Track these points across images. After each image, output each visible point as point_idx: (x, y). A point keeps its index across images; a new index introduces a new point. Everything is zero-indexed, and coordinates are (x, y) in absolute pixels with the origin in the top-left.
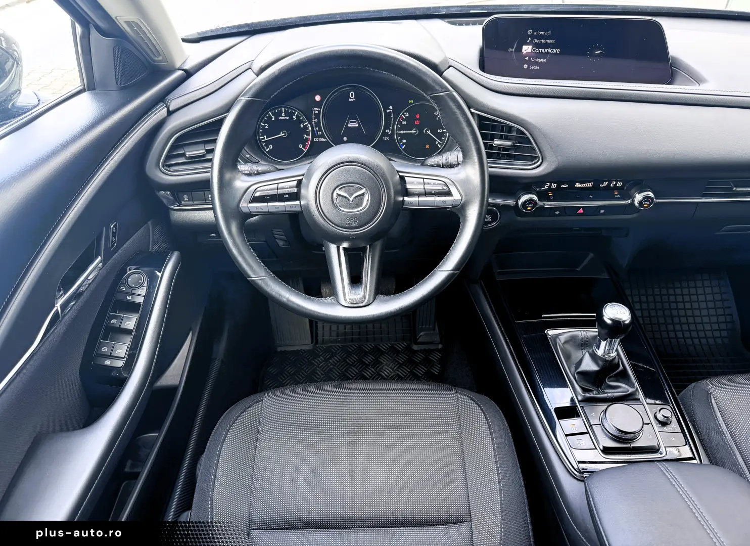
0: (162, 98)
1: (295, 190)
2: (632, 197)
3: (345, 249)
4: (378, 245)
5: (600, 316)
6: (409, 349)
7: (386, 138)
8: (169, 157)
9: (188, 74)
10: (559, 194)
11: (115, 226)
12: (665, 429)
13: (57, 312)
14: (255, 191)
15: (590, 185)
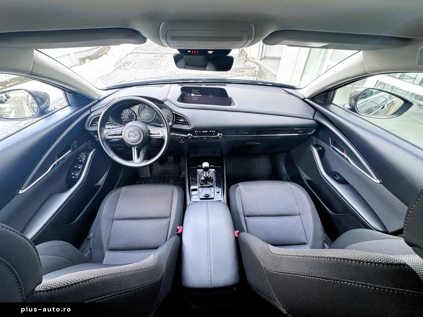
0: (89, 108)
1: (121, 133)
2: (217, 135)
3: (136, 148)
4: (146, 147)
5: (202, 166)
6: (178, 176)
7: (156, 118)
8: (92, 124)
9: (99, 101)
10: (199, 134)
11: (76, 142)
12: (219, 194)
13: (55, 164)
14: (110, 133)
15: (207, 131)
